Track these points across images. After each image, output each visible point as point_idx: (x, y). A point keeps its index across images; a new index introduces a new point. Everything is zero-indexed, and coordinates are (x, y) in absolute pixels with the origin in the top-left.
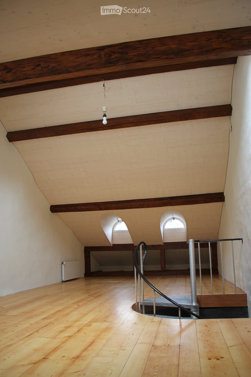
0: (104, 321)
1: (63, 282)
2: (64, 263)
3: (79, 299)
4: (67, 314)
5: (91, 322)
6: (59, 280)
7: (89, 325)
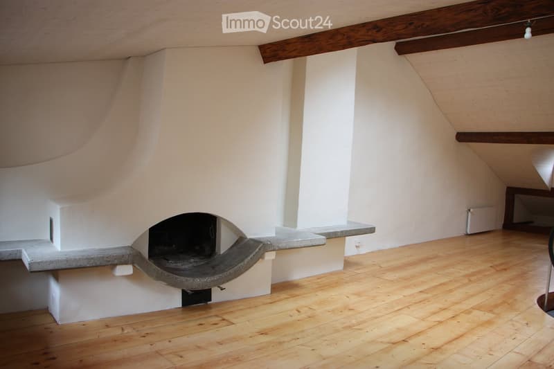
0: (491, 311)
1: (467, 235)
2: (471, 210)
3: (474, 270)
4: (451, 291)
5: (473, 308)
6: (462, 233)
7: (468, 312)
